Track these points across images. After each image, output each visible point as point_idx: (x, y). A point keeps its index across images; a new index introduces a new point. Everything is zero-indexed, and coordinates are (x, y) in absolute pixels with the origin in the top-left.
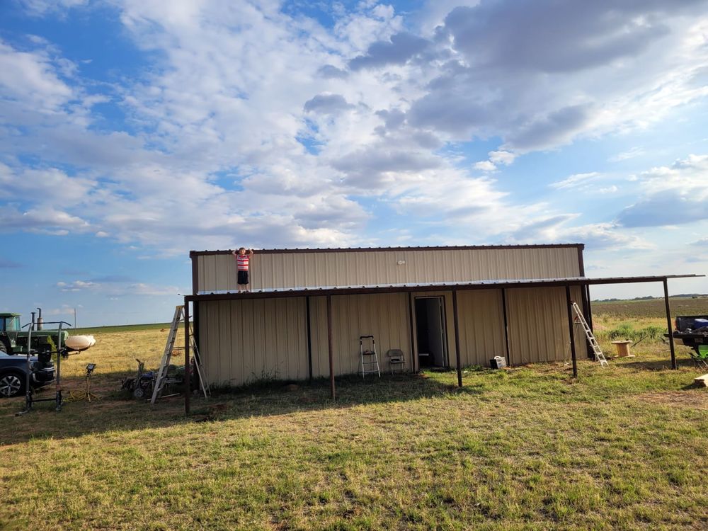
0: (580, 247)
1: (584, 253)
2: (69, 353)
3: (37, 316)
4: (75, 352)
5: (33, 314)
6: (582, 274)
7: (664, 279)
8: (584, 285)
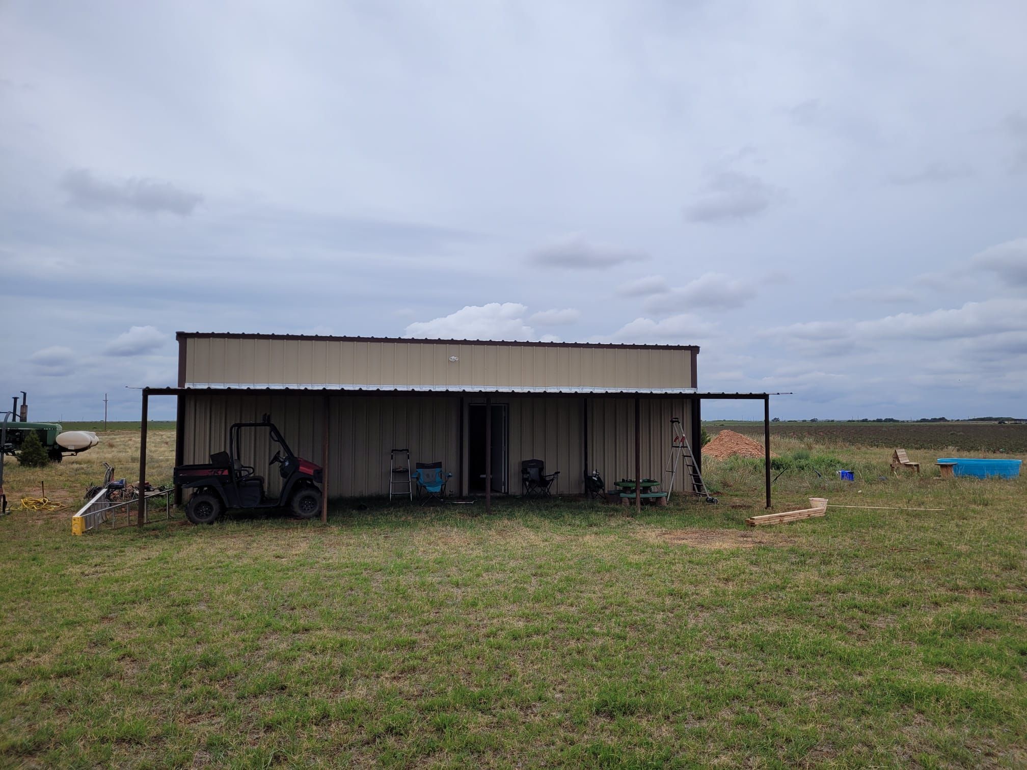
0: (695, 350)
1: (699, 357)
2: (63, 454)
3: (20, 403)
4: (70, 453)
5: (16, 399)
6: (694, 384)
7: (765, 397)
8: (695, 400)
